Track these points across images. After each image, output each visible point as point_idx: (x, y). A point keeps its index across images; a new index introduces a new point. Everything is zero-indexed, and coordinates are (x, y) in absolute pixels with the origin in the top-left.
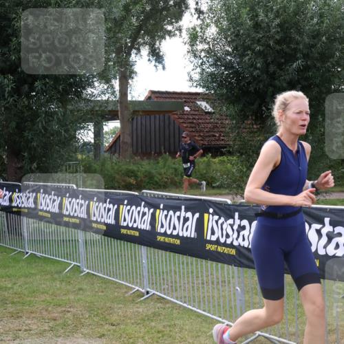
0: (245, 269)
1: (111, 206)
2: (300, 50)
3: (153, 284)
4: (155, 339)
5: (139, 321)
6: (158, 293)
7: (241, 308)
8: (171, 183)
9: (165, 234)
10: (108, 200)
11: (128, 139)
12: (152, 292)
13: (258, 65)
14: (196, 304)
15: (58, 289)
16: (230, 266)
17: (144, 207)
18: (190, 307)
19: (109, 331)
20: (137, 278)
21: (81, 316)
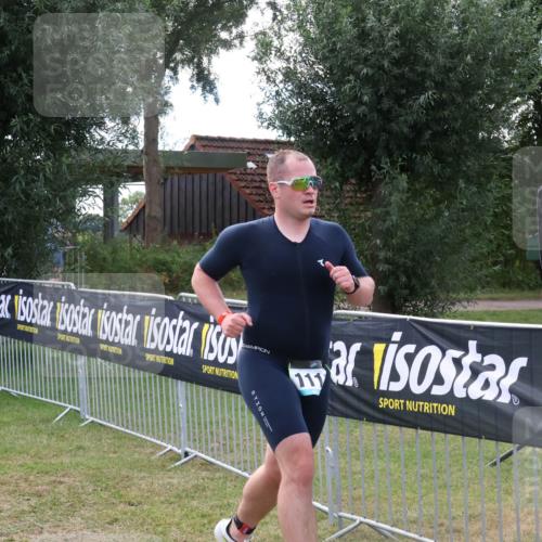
0: (340, 419)
1: (130, 317)
2: (430, 75)
3: (194, 440)
4: (197, 527)
5: (172, 500)
6: (203, 456)
7: (333, 479)
9: (215, 363)
10: (125, 307)
11: (157, 212)
12: (194, 452)
13: (366, 98)
15: (44, 447)
17: (184, 319)
19: (125, 513)
20: (169, 431)
21: (80, 491)
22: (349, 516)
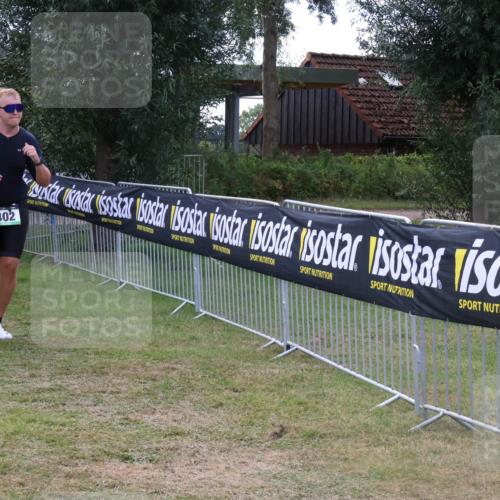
0: (428, 320)
1: (239, 220)
3: (294, 335)
4: (294, 413)
5: (273, 387)
6: (304, 349)
7: (419, 376)
8: (334, 190)
10: (236, 212)
11: (274, 124)
12: (295, 346)
14: (357, 366)
15: (161, 337)
16: (406, 314)
17: (286, 223)
18: (347, 370)
19: (230, 399)
20: (274, 326)
21: (191, 377)
22: (434, 408)
